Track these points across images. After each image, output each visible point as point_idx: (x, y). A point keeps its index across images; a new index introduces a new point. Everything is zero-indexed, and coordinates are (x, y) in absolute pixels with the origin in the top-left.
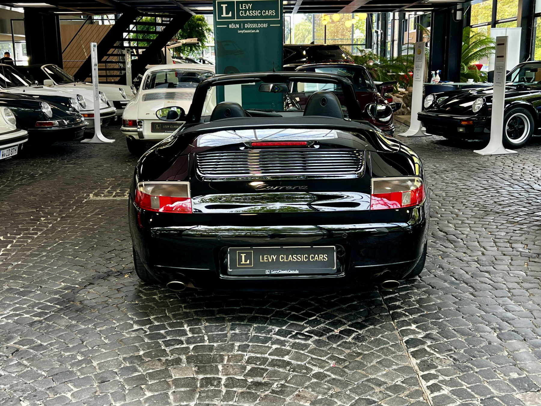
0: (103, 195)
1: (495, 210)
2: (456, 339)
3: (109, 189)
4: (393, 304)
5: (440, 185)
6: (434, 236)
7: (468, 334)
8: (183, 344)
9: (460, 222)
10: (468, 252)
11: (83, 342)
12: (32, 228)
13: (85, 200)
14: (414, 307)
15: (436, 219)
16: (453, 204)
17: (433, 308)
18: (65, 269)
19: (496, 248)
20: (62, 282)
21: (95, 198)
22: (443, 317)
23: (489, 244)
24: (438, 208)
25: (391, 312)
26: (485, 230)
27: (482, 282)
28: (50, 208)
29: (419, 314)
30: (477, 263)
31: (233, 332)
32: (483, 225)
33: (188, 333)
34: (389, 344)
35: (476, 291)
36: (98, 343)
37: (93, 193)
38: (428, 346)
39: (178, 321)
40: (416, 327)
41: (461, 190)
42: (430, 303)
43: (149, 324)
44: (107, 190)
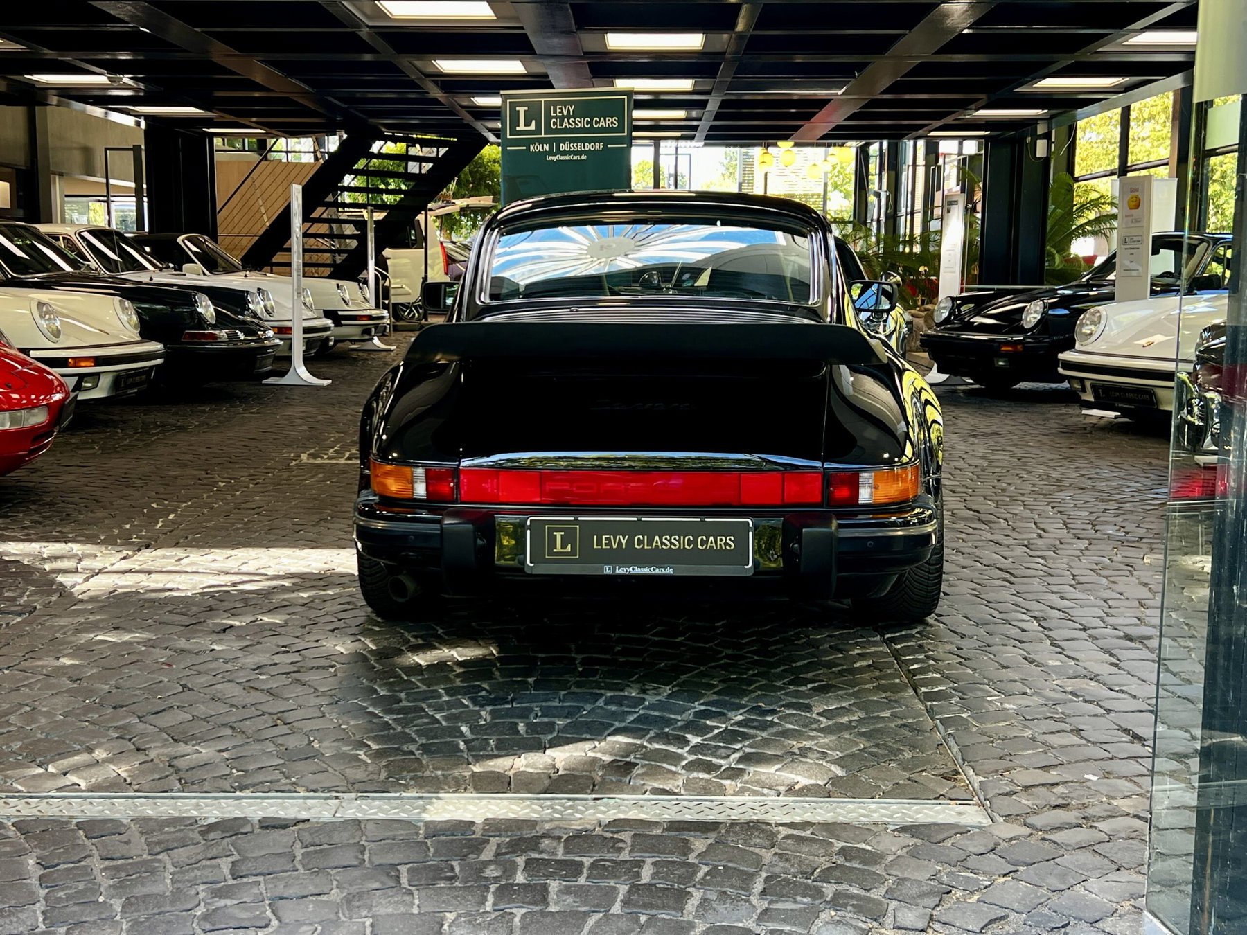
0: (326, 457)
3: (336, 448)
5: (981, 452)
6: (955, 515)
9: (1007, 499)
10: (1015, 535)
13: (295, 462)
15: (965, 494)
19: (1064, 531)
21: (312, 461)
23: (1053, 525)
26: (1051, 509)
27: (1029, 568)
30: (1024, 547)
32: (1050, 502)
35: (1016, 578)
37: (307, 453)
44: (332, 450)
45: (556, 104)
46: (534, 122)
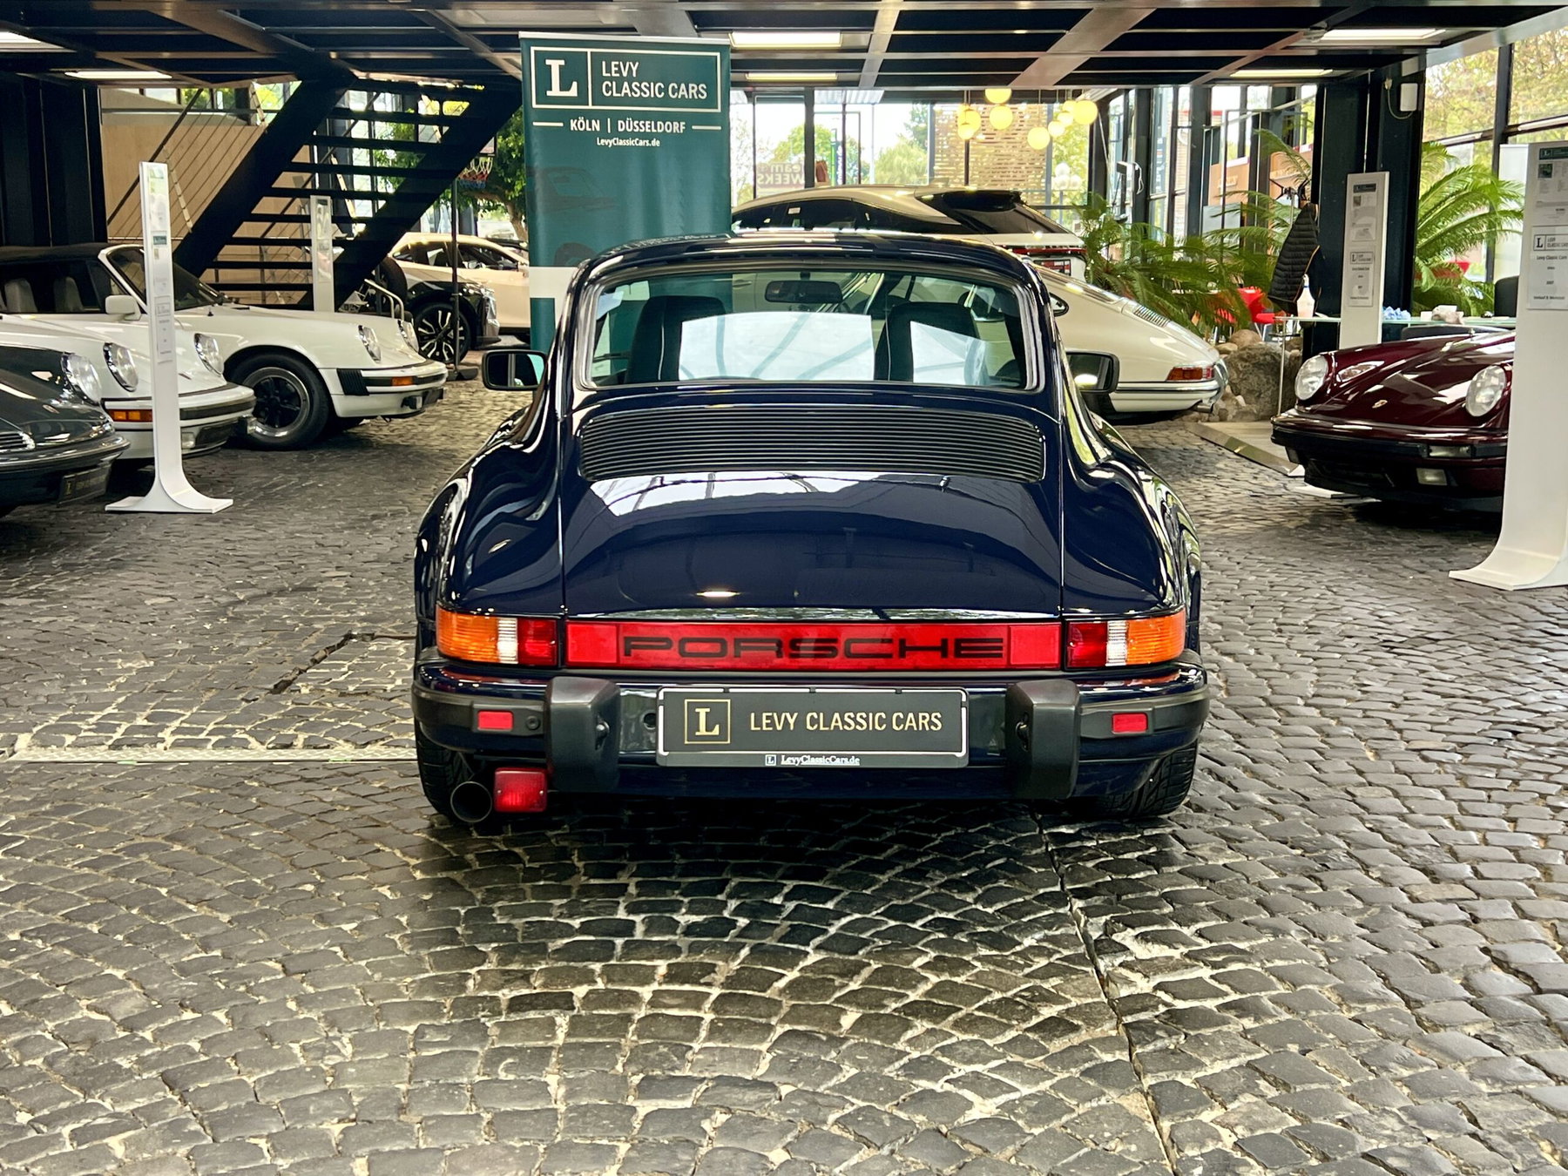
0: (70, 739)
3: (109, 710)
5: (1425, 703)
15: (1462, 892)
16: (1508, 805)
21: (38, 754)
24: (1446, 823)
37: (35, 730)
41: (1515, 733)
44: (99, 715)
46: (575, 82)
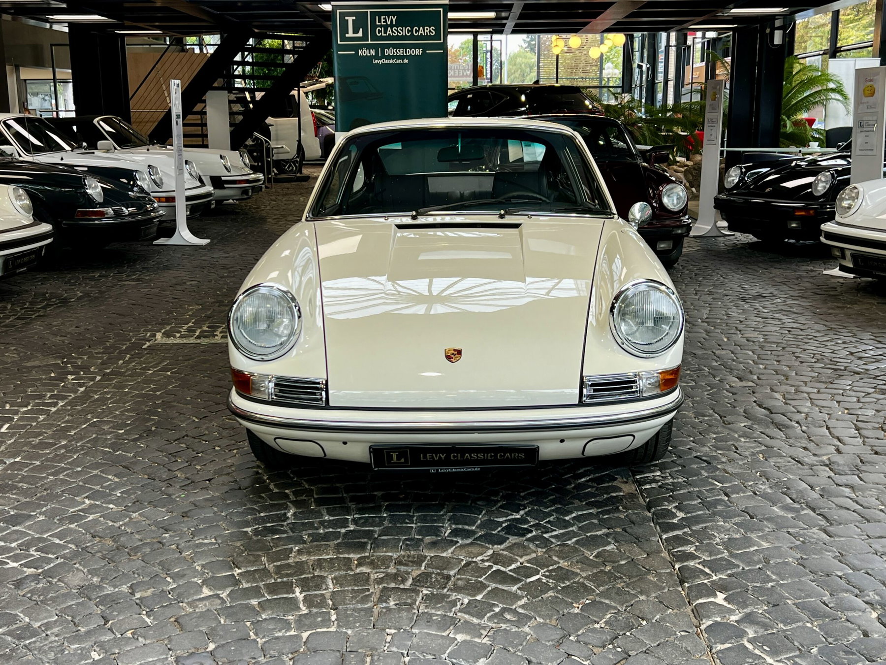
0: (178, 335)
1: (853, 367)
2: (800, 624)
3: (190, 324)
4: (680, 549)
5: (754, 321)
6: (748, 415)
7: (825, 616)
8: (289, 629)
9: (793, 390)
10: (811, 446)
11: (106, 622)
12: (49, 395)
13: (148, 344)
14: (719, 556)
15: (751, 384)
16: (778, 356)
17: (756, 558)
18: (95, 472)
19: (860, 440)
20: (86, 497)
21: (166, 341)
22: (774, 577)
23: (847, 431)
24: (751, 362)
25: (677, 566)
26: (837, 405)
27: (841, 507)
28: (85, 357)
29: (729, 572)
30: (827, 469)
31: (384, 605)
32: (833, 395)
33: (301, 606)
34: (676, 634)
35: (831, 524)
36: (136, 624)
37: (163, 331)
38: (749, 641)
39: (285, 579)
40: (725, 599)
41: (789, 331)
42: (748, 548)
43: (230, 586)
44: (186, 327)
45: (380, 14)
46: (361, 30)
